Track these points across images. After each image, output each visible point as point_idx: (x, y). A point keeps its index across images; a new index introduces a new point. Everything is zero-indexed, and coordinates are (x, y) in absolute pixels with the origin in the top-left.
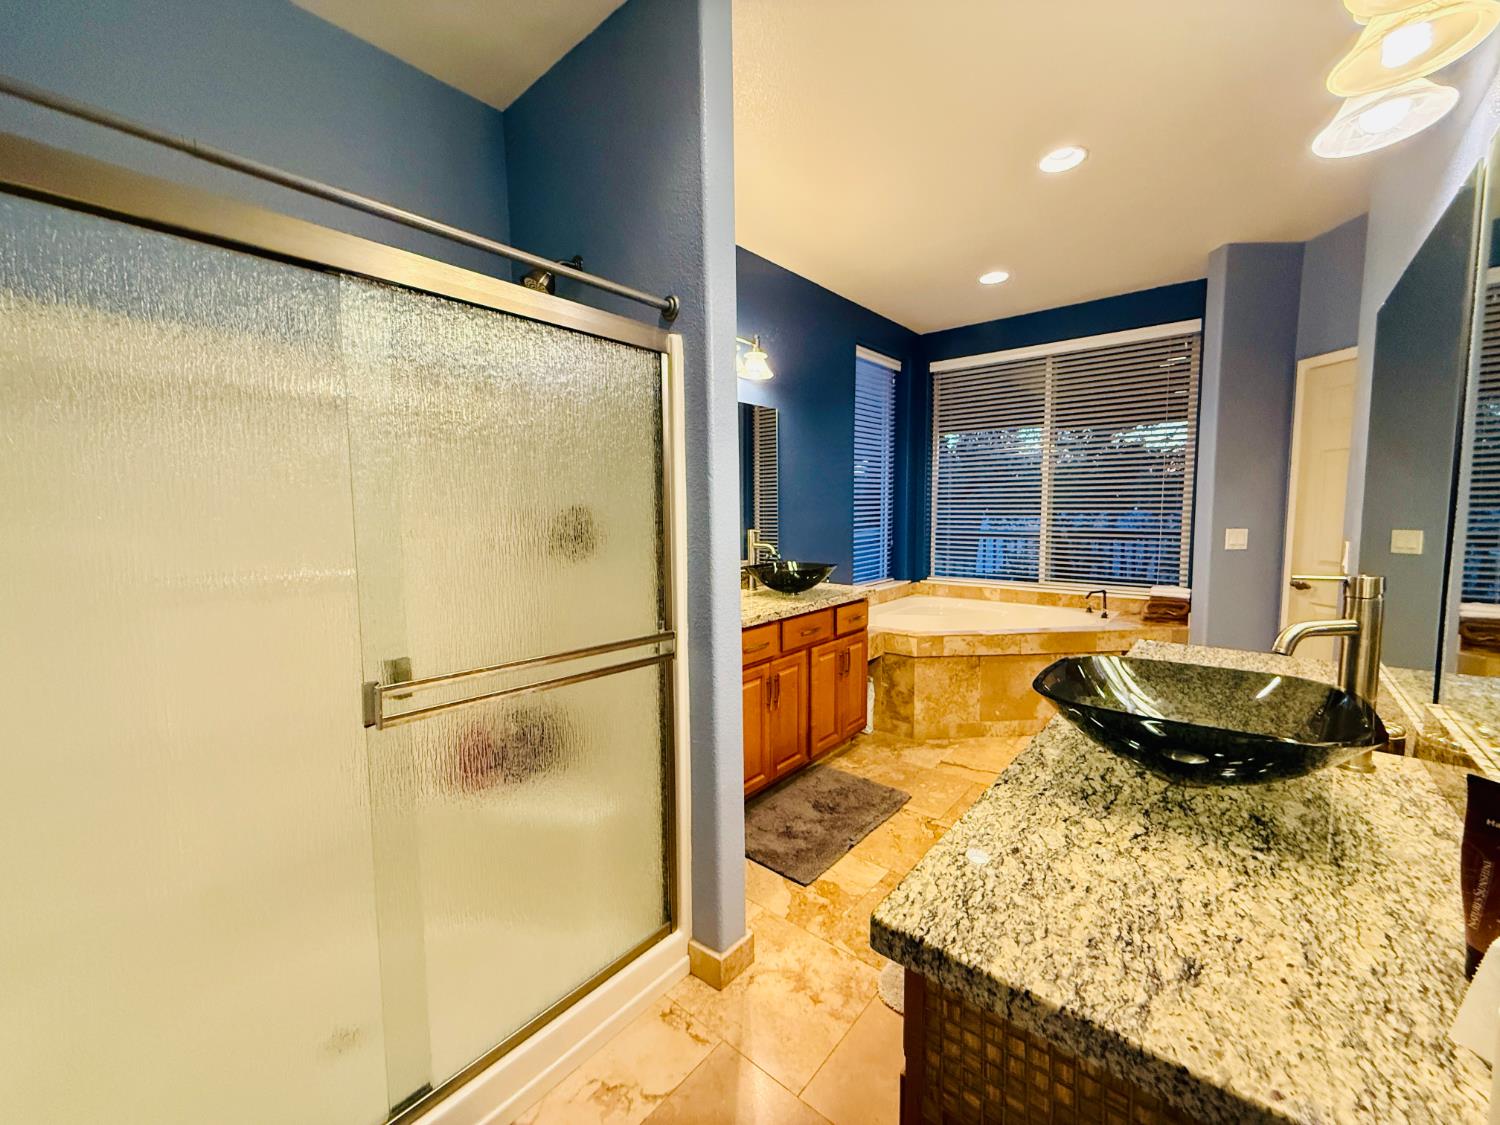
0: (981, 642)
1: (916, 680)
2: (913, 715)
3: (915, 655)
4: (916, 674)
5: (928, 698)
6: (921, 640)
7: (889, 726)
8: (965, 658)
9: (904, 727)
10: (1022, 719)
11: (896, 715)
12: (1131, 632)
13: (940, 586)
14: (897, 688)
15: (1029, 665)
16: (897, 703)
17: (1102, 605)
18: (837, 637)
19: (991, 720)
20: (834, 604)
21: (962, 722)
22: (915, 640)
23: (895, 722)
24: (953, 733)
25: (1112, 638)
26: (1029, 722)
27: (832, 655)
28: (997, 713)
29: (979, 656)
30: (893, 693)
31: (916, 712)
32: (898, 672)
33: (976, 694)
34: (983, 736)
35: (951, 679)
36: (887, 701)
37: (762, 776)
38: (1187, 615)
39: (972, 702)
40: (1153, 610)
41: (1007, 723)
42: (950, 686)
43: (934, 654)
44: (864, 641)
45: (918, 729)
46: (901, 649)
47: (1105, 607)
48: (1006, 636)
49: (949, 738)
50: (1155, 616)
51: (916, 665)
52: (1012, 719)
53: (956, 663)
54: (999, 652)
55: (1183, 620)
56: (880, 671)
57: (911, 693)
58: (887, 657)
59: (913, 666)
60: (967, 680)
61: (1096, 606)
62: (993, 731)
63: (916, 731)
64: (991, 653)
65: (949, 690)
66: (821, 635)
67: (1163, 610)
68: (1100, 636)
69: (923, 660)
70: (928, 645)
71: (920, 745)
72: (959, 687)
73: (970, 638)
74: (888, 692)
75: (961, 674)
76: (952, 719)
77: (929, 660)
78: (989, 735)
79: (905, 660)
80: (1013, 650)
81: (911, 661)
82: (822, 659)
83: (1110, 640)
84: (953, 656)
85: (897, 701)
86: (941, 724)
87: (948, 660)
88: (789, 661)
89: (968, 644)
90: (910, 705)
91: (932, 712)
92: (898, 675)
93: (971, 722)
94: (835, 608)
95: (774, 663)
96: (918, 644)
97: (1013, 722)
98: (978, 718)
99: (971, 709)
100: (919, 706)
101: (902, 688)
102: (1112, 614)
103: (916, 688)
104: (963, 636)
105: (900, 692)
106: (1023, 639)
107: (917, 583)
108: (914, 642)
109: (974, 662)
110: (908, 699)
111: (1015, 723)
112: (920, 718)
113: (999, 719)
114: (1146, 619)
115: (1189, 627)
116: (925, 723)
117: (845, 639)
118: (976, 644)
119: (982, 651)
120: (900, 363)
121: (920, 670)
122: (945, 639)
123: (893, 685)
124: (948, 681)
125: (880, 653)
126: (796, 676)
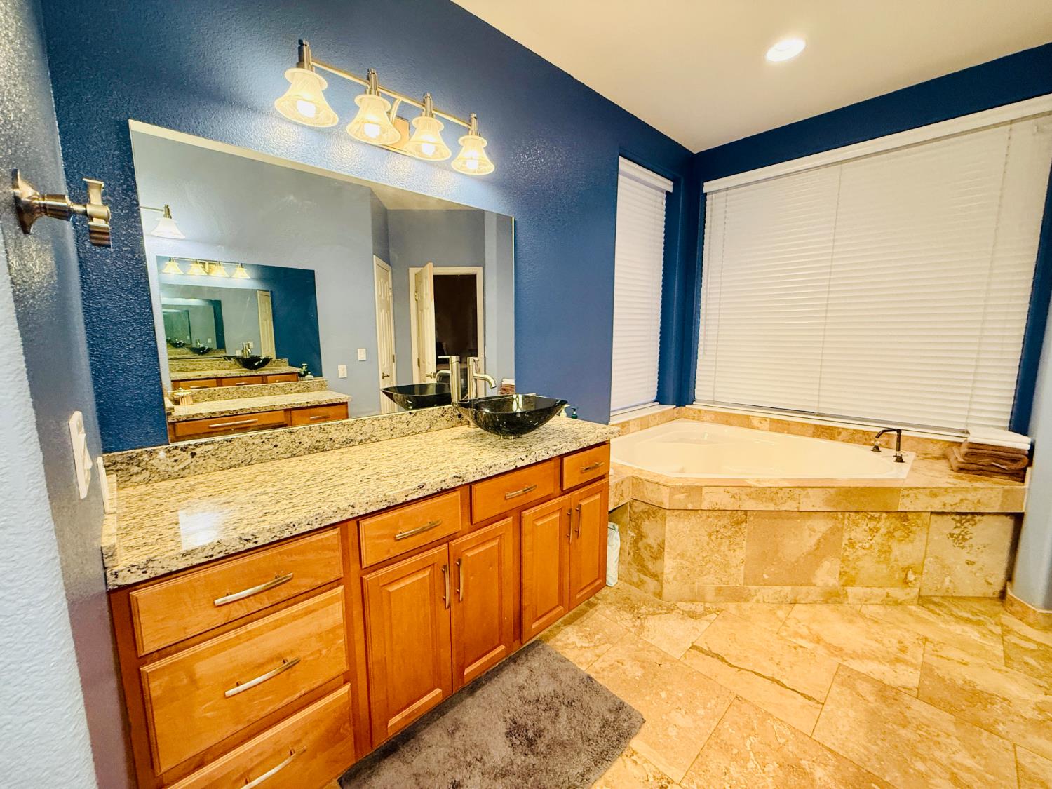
0: (749, 495)
1: (667, 535)
2: (663, 573)
3: (667, 507)
4: (667, 527)
5: (682, 555)
6: (674, 490)
7: (635, 580)
8: (728, 513)
9: (651, 584)
10: (796, 584)
11: (643, 569)
12: (946, 490)
13: (706, 411)
14: (645, 540)
15: (808, 523)
16: (644, 556)
17: (894, 445)
18: (564, 493)
19: (757, 584)
20: (558, 453)
21: (722, 585)
22: (667, 490)
23: (642, 577)
24: (710, 596)
25: (920, 497)
26: (805, 589)
27: (556, 516)
28: (766, 577)
29: (746, 511)
30: (640, 544)
31: (666, 571)
32: (647, 523)
33: (740, 554)
34: (746, 600)
35: (710, 535)
36: (635, 553)
37: (438, 691)
38: (1024, 470)
39: (734, 562)
40: (972, 460)
41: (778, 588)
42: (708, 544)
43: (690, 507)
44: (604, 491)
45: (667, 590)
46: (651, 496)
47: (898, 449)
48: (781, 489)
49: (705, 602)
50: (974, 467)
51: (668, 518)
52: (784, 584)
53: (717, 517)
54: (772, 507)
55: (1020, 475)
56: (626, 518)
57: (661, 547)
58: (636, 504)
59: (664, 518)
60: (730, 537)
61: (883, 444)
62: (760, 597)
63: (665, 591)
64: (762, 507)
65: (708, 548)
66: (537, 494)
67: (986, 461)
68: (906, 492)
69: (676, 513)
70: (682, 496)
71: (670, 610)
72: (720, 544)
73: (736, 490)
74: (635, 542)
75: (722, 530)
76: (709, 582)
77: (683, 514)
78: (754, 601)
79: (655, 511)
80: (790, 506)
81: (662, 512)
82: (539, 523)
83: (916, 498)
84: (714, 510)
85: (646, 554)
86: (696, 586)
87: (708, 513)
88: (485, 535)
89: (733, 497)
90: (659, 561)
91: (685, 572)
92: (647, 526)
93: (732, 584)
94: (562, 457)
95: (454, 543)
96: (671, 494)
97: (785, 587)
98: (742, 582)
99: (733, 571)
100: (669, 565)
101: (651, 540)
102: (908, 456)
103: (666, 543)
104: (726, 486)
105: (649, 546)
106: (803, 493)
107: (683, 408)
108: (665, 491)
109: (739, 518)
110: (658, 555)
111: (787, 589)
112: (671, 577)
113: (766, 583)
114: (961, 470)
115: (1027, 484)
116: (675, 582)
117: (575, 493)
118: (744, 497)
119: (750, 505)
120: (672, 183)
121: (672, 523)
122: (705, 490)
123: (641, 536)
124: (706, 538)
125: (627, 500)
126: (496, 554)
